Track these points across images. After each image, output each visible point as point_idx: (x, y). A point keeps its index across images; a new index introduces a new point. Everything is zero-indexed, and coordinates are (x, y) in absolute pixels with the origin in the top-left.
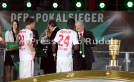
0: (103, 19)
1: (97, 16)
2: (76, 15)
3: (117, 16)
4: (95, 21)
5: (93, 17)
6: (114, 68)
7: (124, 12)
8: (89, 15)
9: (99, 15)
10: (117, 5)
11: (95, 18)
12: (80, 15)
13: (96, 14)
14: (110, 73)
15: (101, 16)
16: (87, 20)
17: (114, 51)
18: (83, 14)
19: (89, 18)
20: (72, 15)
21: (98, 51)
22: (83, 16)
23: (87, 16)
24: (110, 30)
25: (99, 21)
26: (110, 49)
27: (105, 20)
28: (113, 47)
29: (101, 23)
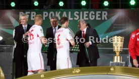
0: (107, 17)
1: (101, 14)
2: (81, 13)
3: (120, 13)
4: (100, 19)
5: (98, 15)
6: (118, 64)
7: (127, 10)
8: (94, 13)
9: (103, 12)
10: (120, 3)
12: (85, 13)
13: (100, 12)
14: (114, 69)
15: (105, 14)
16: (92, 17)
17: (117, 47)
18: (87, 12)
19: (94, 16)
20: (78, 13)
21: (102, 47)
22: (88, 14)
23: (92, 14)
24: (114, 27)
25: (103, 19)
26: (114, 45)
27: (109, 17)
28: (117, 44)
29: (105, 20)
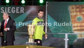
0: (24, 11)
2: (6, 8)
4: (19, 12)
5: (17, 10)
6: (31, 44)
7: (37, 6)
8: (14, 8)
9: (21, 8)
10: (33, 2)
11: (18, 10)
12: (8, 8)
13: (19, 8)
14: (29, 47)
15: (22, 9)
16: (13, 11)
17: (31, 32)
18: (10, 8)
19: (14, 11)
20: (3, 8)
21: (21, 32)
22: (11, 9)
23: (13, 9)
24: (28, 18)
25: (21, 12)
26: (29, 31)
28: (31, 30)
29: (22, 13)
